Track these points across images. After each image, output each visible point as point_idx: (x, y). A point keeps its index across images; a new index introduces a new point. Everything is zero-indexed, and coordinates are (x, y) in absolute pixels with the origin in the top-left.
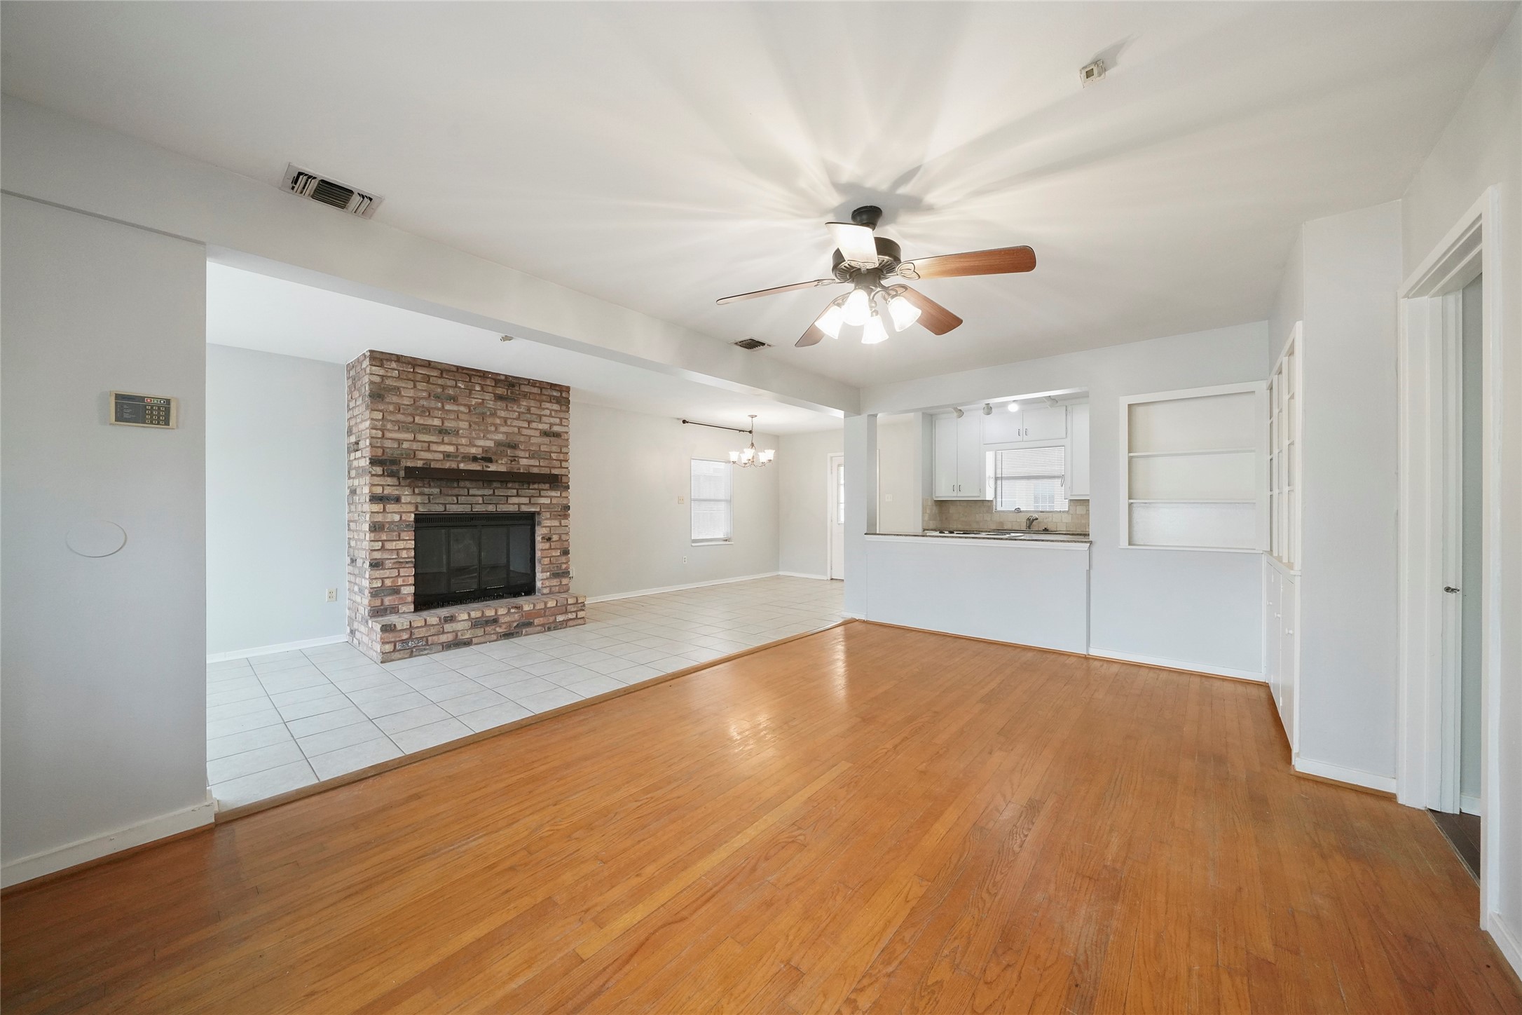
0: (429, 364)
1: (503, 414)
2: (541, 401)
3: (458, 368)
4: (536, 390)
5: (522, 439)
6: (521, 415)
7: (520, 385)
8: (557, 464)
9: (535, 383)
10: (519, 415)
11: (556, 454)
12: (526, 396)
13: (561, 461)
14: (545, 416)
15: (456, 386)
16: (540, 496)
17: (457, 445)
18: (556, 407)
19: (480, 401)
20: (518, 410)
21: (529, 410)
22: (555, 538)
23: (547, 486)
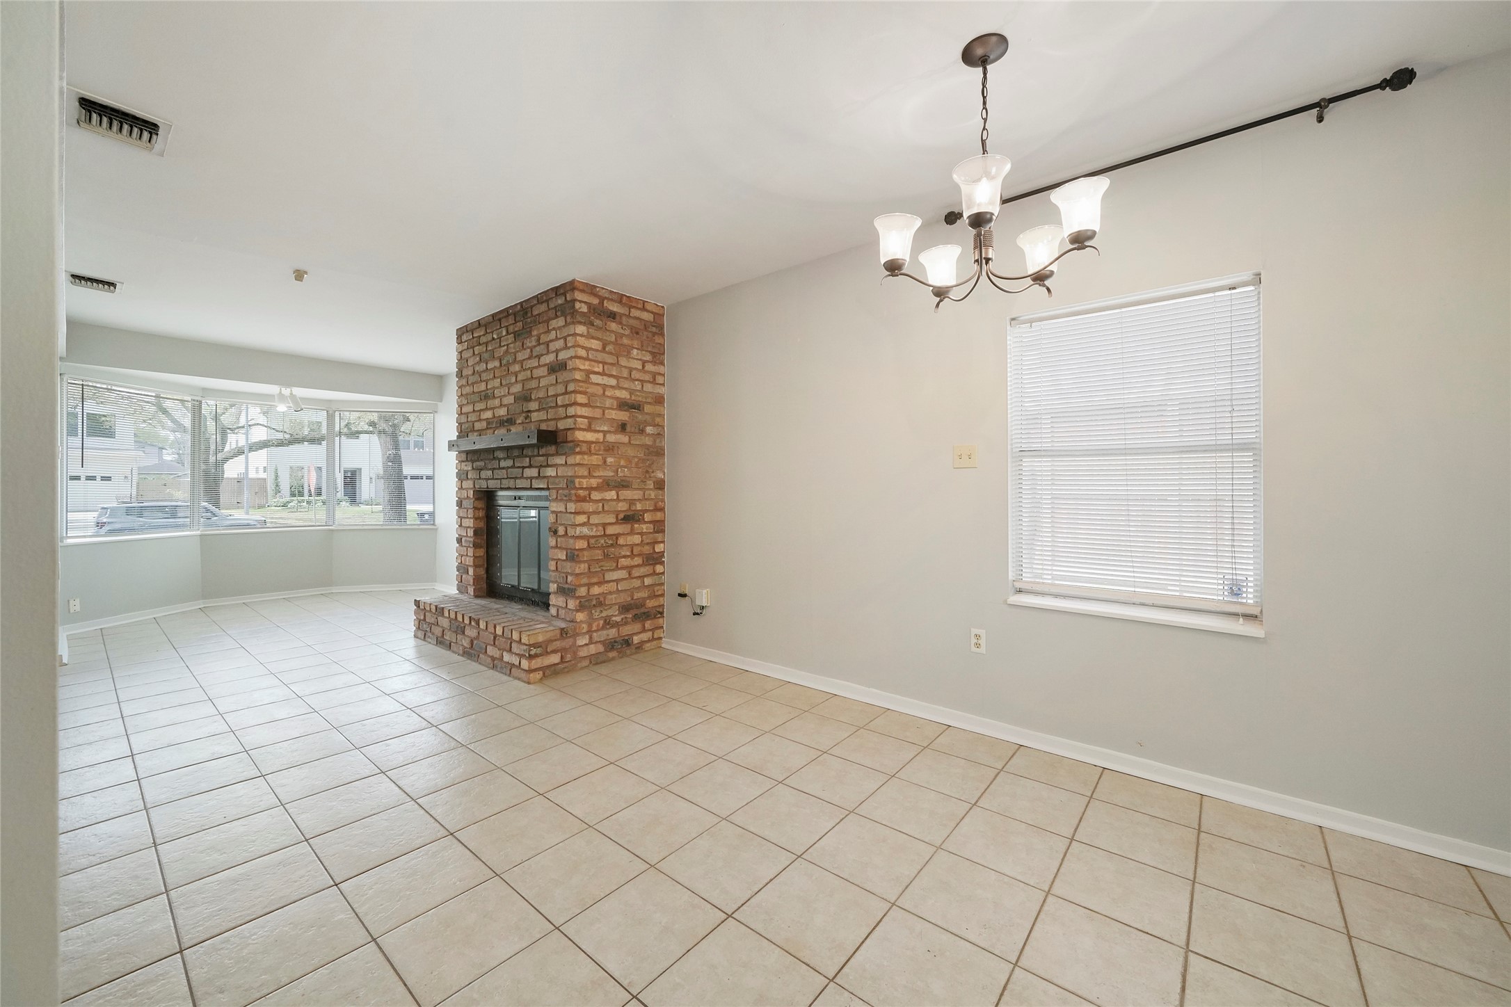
0: (479, 324)
1: (520, 356)
2: (548, 322)
3: (493, 316)
4: (543, 307)
5: (533, 384)
6: (534, 350)
7: (532, 307)
8: (561, 411)
9: (542, 297)
10: (531, 351)
11: (561, 397)
12: (537, 320)
13: (566, 406)
14: (551, 341)
15: (493, 339)
16: (548, 466)
17: (493, 409)
18: (560, 322)
19: (506, 347)
20: (530, 345)
21: (539, 340)
22: (561, 531)
23: (552, 449)
